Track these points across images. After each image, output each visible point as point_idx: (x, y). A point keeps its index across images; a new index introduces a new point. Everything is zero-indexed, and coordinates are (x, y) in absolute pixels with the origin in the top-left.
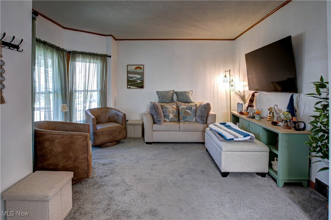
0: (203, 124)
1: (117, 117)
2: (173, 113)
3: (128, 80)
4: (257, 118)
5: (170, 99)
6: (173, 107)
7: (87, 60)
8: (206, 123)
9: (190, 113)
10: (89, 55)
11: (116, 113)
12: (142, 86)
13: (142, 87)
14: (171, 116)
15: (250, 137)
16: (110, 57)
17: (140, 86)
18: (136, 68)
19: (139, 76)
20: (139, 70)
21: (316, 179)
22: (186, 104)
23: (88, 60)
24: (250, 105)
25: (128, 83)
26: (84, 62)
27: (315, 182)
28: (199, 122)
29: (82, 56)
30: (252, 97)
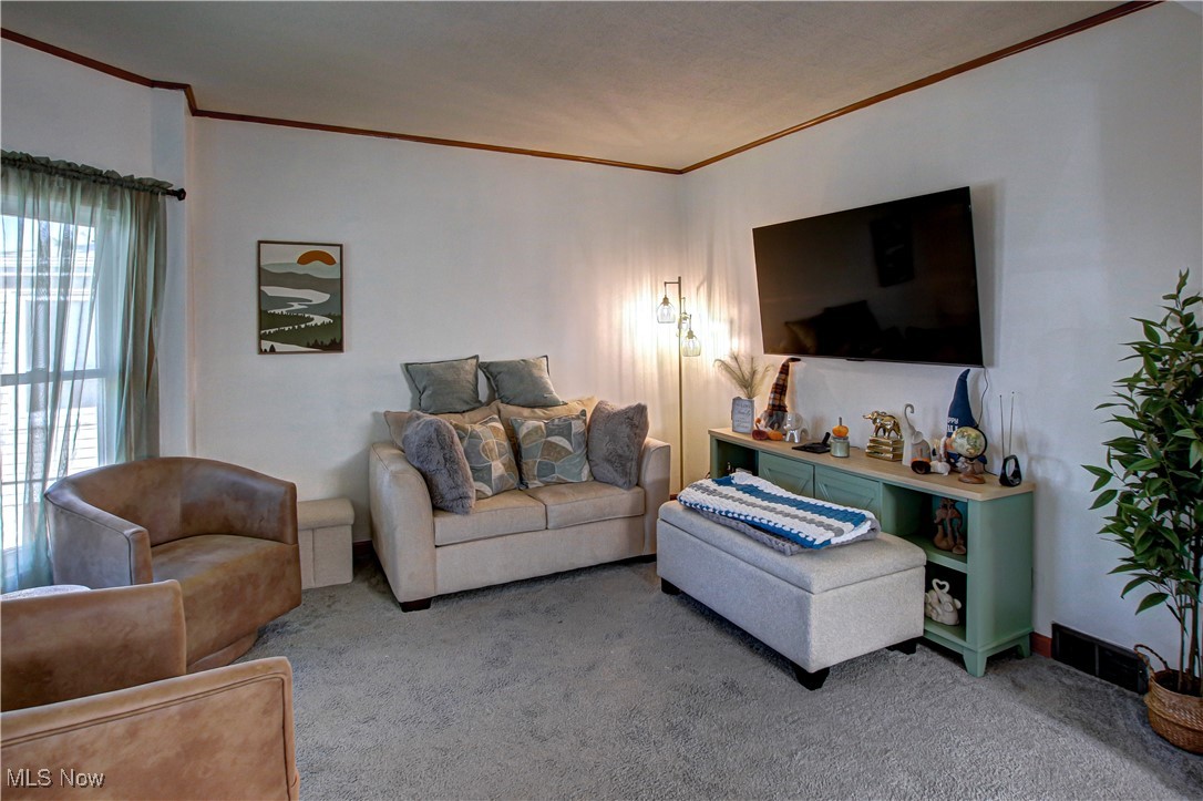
0: (629, 488)
1: (241, 507)
2: (501, 455)
3: (262, 314)
4: (838, 450)
5: (468, 395)
6: (495, 427)
7: (52, 203)
8: (637, 485)
9: (567, 450)
10: (64, 175)
11: (234, 484)
12: (333, 342)
13: (336, 346)
14: (498, 468)
15: (869, 523)
16: (180, 194)
17: (327, 342)
18: (304, 260)
19: (319, 297)
20: (317, 269)
21: (1056, 628)
22: (536, 410)
23: (57, 205)
24: (777, 403)
25: (260, 328)
26: (34, 216)
27: (1050, 636)
28: (613, 484)
29: (20, 177)
30: (783, 376)
